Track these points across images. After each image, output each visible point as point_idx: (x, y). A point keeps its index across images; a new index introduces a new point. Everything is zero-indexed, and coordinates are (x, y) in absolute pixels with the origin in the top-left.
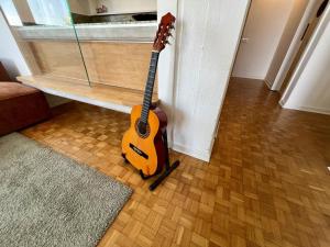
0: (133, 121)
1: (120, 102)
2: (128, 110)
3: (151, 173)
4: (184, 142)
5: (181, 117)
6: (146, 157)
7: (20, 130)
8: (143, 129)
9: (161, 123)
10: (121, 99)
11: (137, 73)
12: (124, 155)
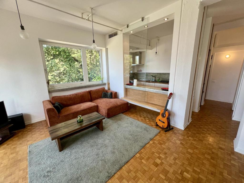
0: (161, 114)
1: (156, 108)
2: (159, 111)
3: (165, 127)
4: (175, 123)
5: (174, 115)
6: (164, 123)
7: (122, 113)
8: (163, 116)
9: (169, 115)
10: (156, 107)
11: (161, 101)
12: (157, 123)
